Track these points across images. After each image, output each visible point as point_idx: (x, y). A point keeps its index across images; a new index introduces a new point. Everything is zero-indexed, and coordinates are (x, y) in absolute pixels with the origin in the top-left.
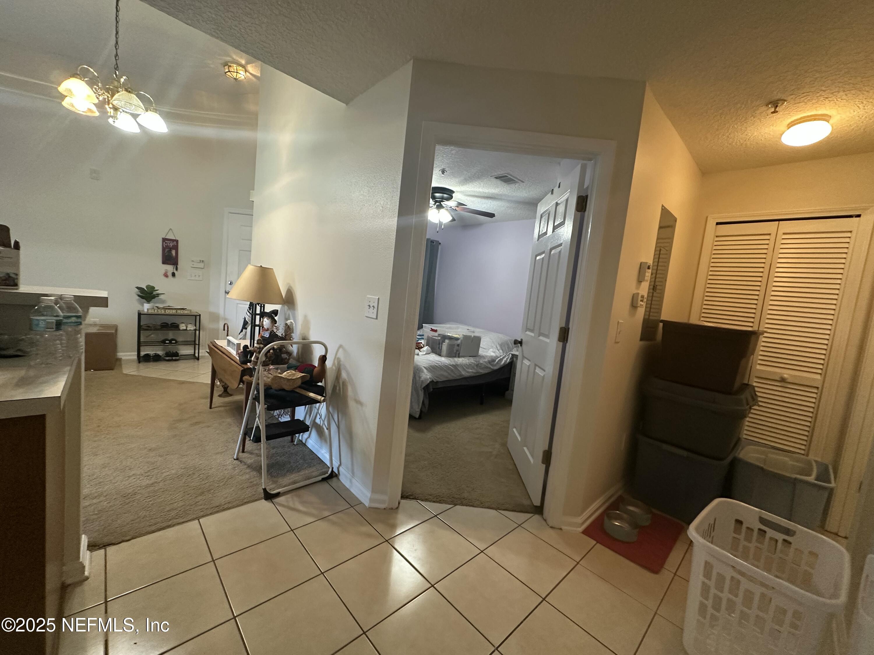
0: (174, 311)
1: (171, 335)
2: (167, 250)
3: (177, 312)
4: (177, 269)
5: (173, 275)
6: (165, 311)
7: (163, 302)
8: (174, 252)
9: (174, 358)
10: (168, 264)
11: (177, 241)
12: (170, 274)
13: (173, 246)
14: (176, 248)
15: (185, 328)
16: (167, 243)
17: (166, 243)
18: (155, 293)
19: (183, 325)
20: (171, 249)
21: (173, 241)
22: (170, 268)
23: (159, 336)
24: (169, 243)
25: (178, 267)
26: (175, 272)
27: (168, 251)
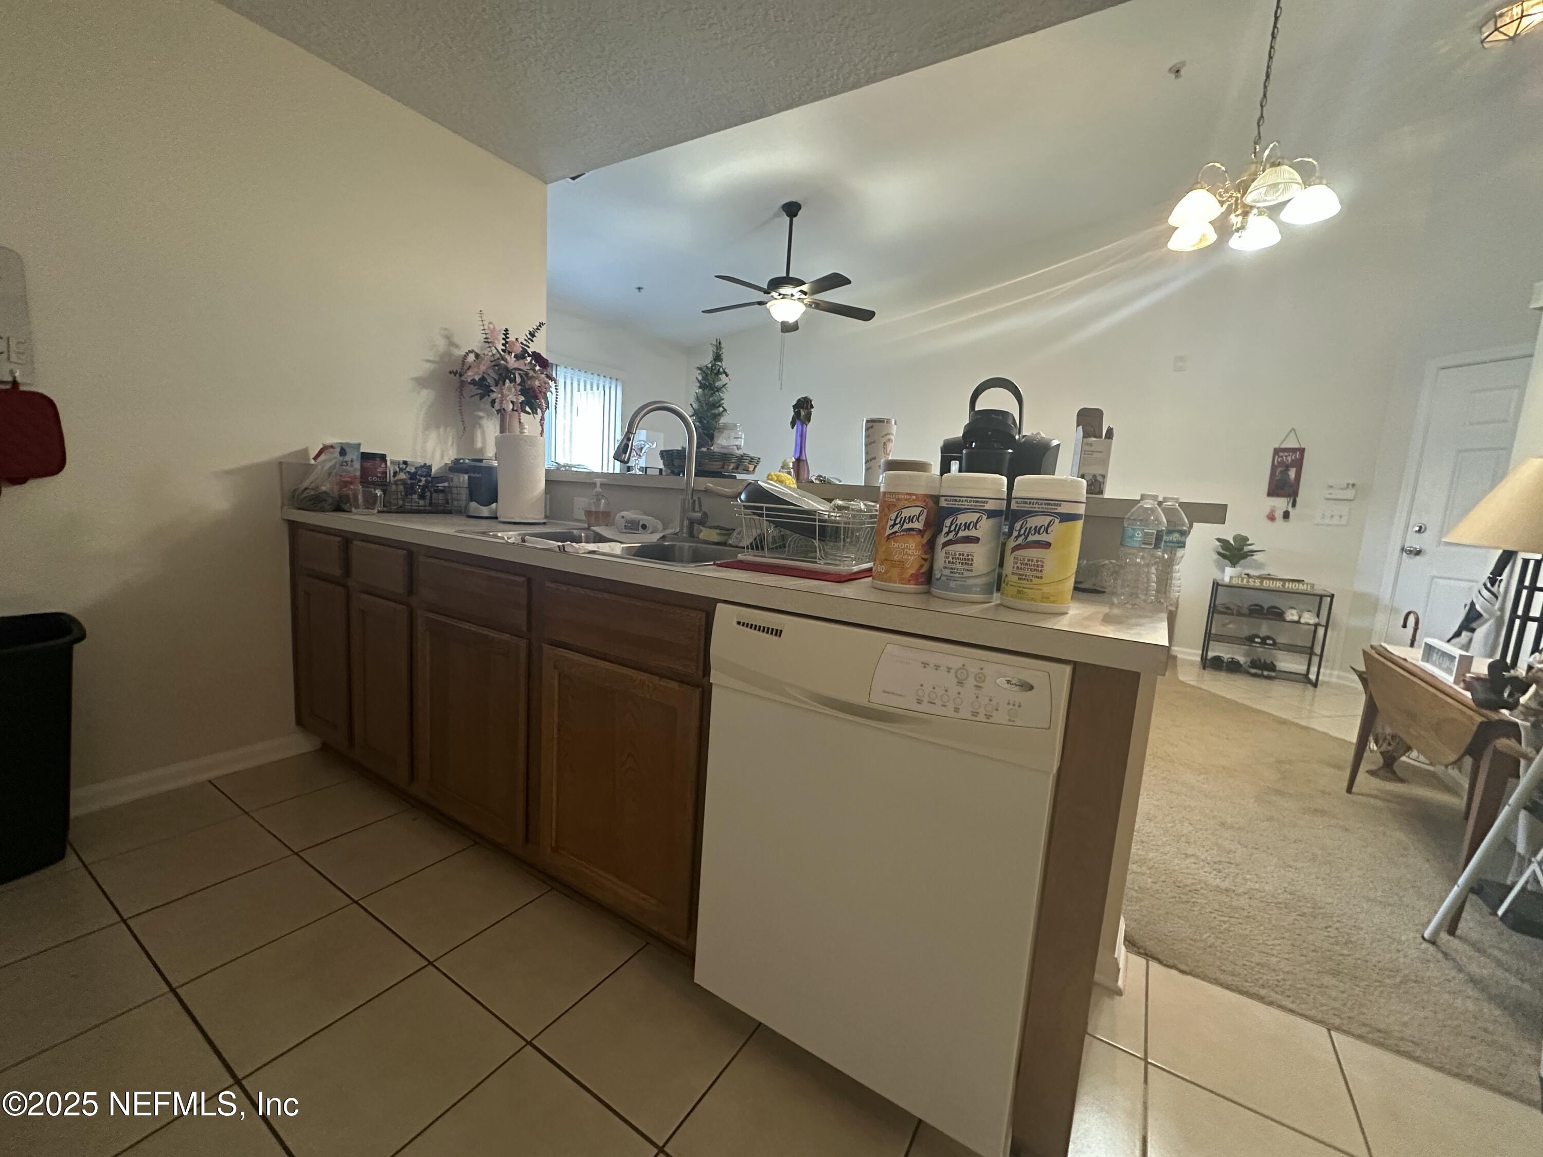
0: (1279, 584)
1: (1264, 629)
2: (1279, 470)
3: (1283, 586)
5: (1286, 515)
6: (1262, 583)
7: (1260, 566)
8: (1292, 473)
9: (1266, 673)
10: (1278, 495)
11: (1302, 451)
12: (1279, 514)
15: (1296, 618)
17: (1279, 457)
18: (1246, 549)
19: (1294, 612)
20: (1287, 467)
21: (1293, 450)
23: (1245, 628)
26: (1290, 509)
27: (1281, 472)
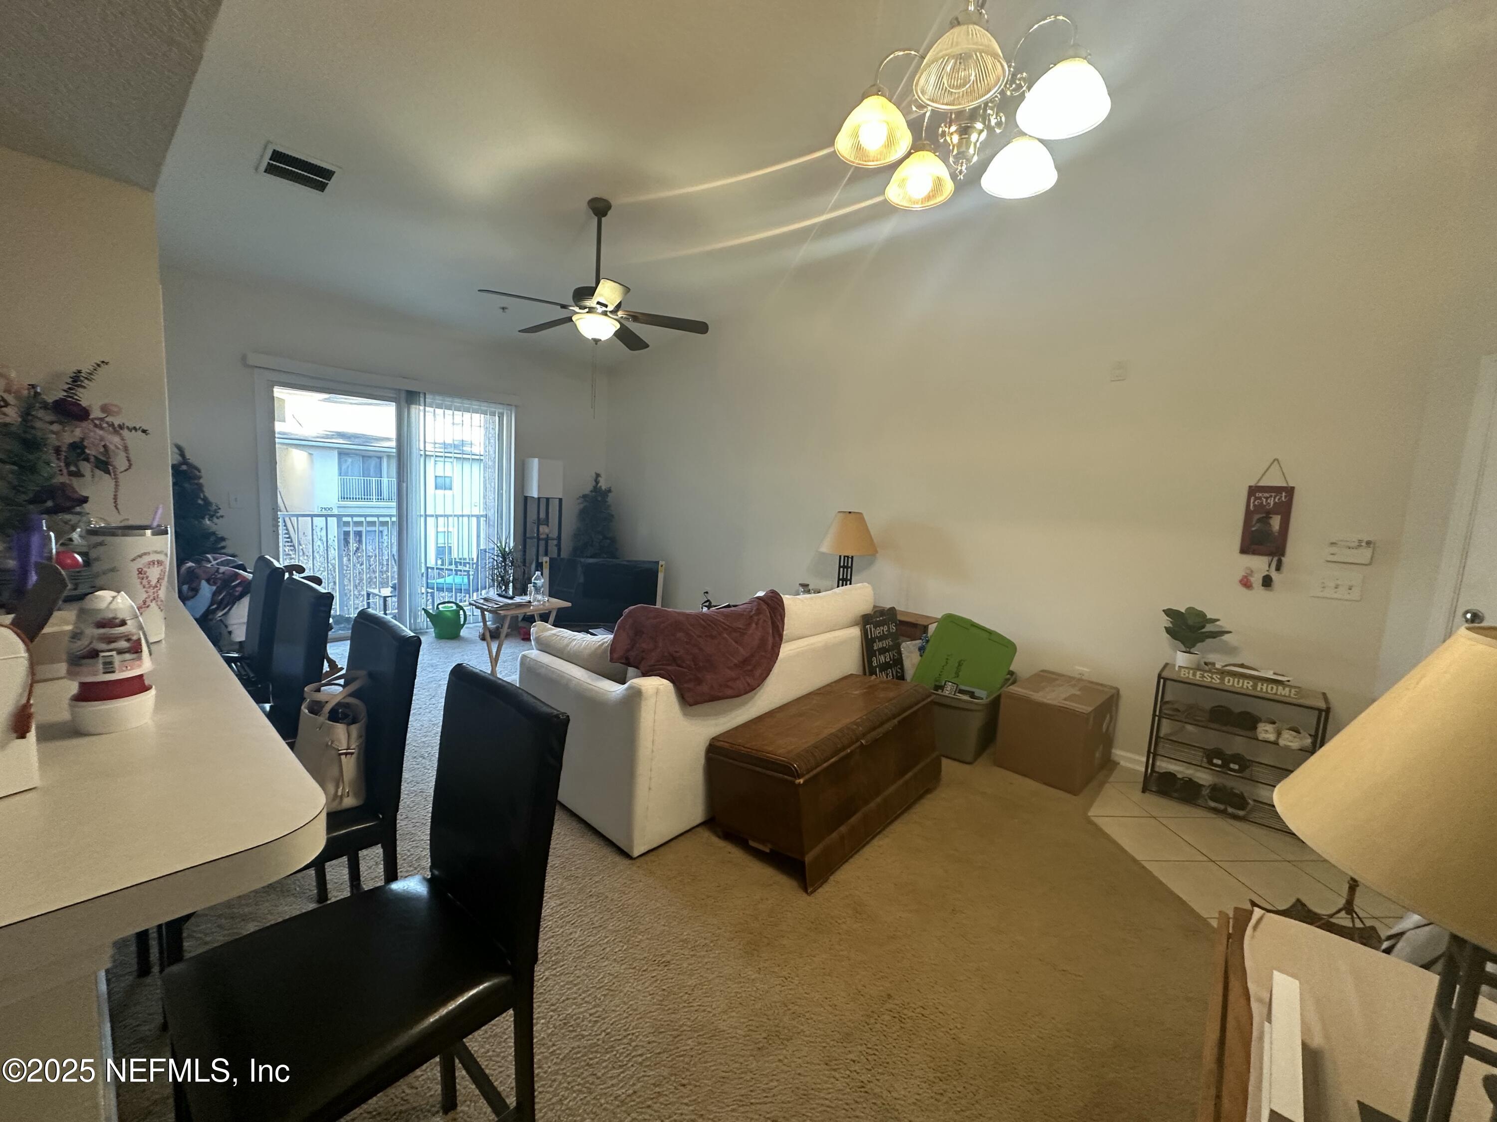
0: (1248, 685)
1: (1237, 744)
2: (1257, 517)
3: (1255, 687)
4: (1278, 569)
5: (1267, 582)
6: (1222, 679)
7: (1232, 650)
8: (1276, 522)
9: (1230, 810)
10: (1254, 553)
11: (1290, 491)
12: (1257, 580)
13: (1275, 503)
14: (1285, 510)
15: (1272, 737)
16: (1260, 498)
17: (1256, 498)
18: (1209, 628)
19: (1269, 727)
20: (1268, 514)
21: (1278, 490)
22: (1259, 564)
23: (1213, 738)
24: (1267, 498)
25: (1285, 560)
26: (1274, 575)
27: (1259, 520)
